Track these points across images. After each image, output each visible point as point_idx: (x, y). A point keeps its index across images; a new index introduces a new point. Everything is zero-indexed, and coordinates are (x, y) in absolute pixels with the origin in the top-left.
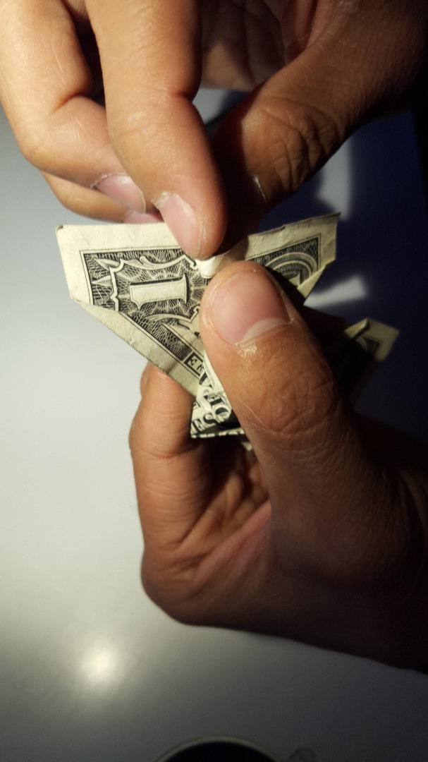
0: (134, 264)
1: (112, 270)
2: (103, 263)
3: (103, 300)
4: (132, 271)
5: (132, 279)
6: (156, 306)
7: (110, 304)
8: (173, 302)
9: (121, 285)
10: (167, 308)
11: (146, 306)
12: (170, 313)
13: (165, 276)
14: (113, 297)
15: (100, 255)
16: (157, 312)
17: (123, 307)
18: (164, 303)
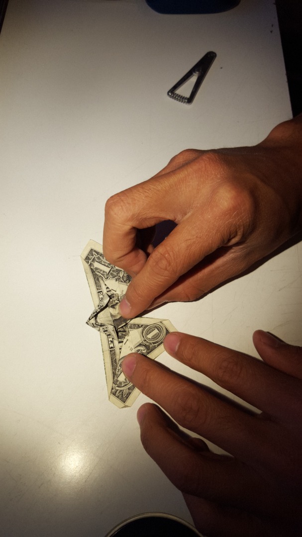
0: (101, 258)
1: (95, 256)
2: (94, 253)
3: (87, 261)
4: (100, 259)
5: (97, 260)
6: (99, 270)
7: (88, 262)
8: (104, 272)
9: (94, 260)
10: (101, 272)
11: (97, 269)
12: (102, 274)
13: (106, 265)
14: (90, 261)
15: (95, 251)
16: (98, 272)
17: (91, 265)
18: (101, 270)
